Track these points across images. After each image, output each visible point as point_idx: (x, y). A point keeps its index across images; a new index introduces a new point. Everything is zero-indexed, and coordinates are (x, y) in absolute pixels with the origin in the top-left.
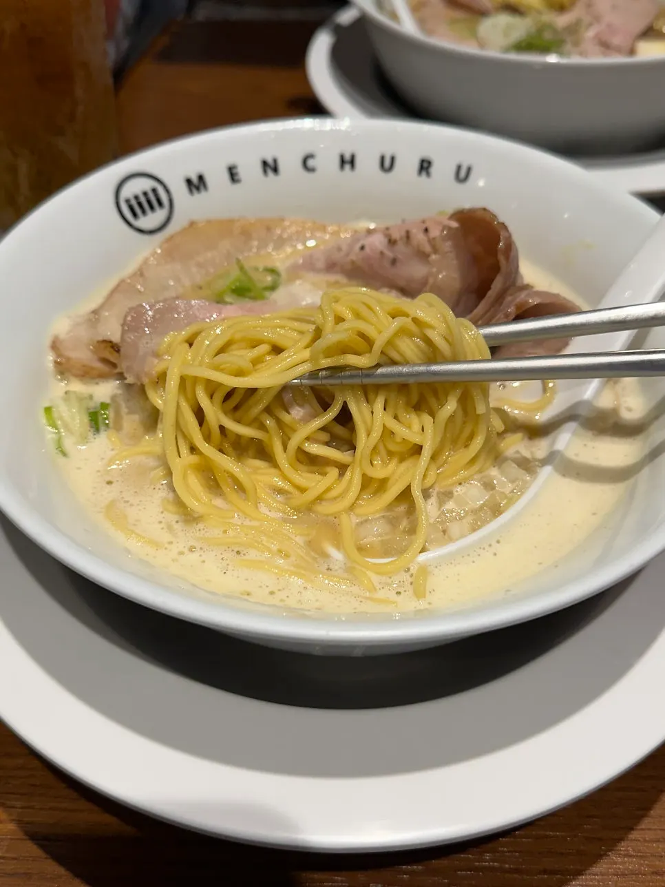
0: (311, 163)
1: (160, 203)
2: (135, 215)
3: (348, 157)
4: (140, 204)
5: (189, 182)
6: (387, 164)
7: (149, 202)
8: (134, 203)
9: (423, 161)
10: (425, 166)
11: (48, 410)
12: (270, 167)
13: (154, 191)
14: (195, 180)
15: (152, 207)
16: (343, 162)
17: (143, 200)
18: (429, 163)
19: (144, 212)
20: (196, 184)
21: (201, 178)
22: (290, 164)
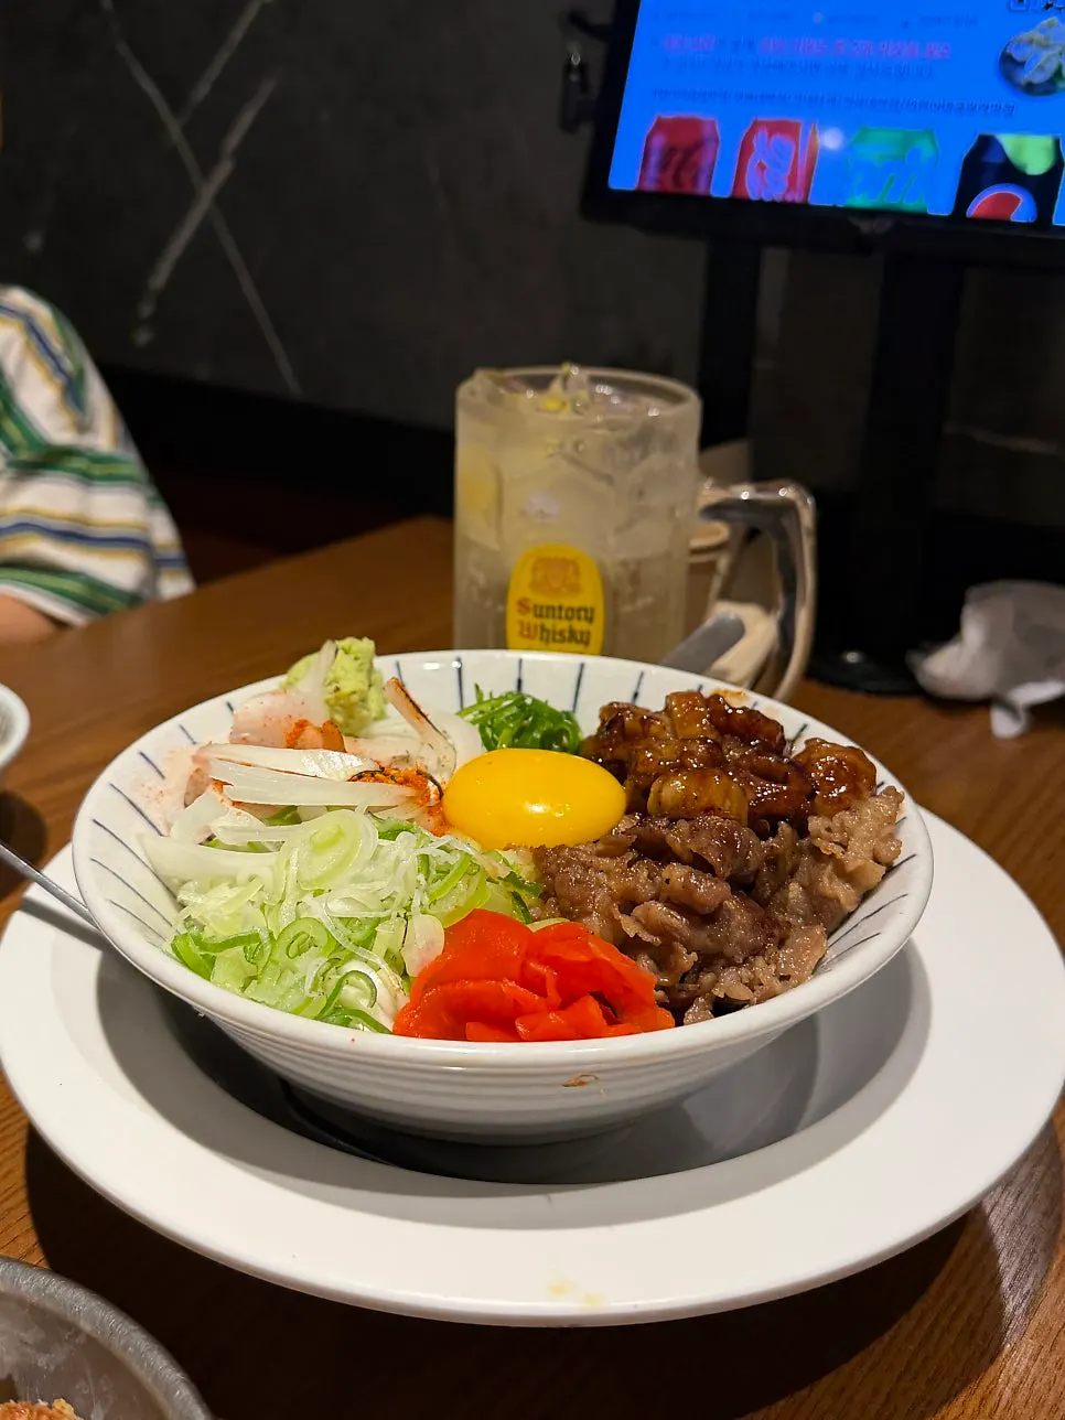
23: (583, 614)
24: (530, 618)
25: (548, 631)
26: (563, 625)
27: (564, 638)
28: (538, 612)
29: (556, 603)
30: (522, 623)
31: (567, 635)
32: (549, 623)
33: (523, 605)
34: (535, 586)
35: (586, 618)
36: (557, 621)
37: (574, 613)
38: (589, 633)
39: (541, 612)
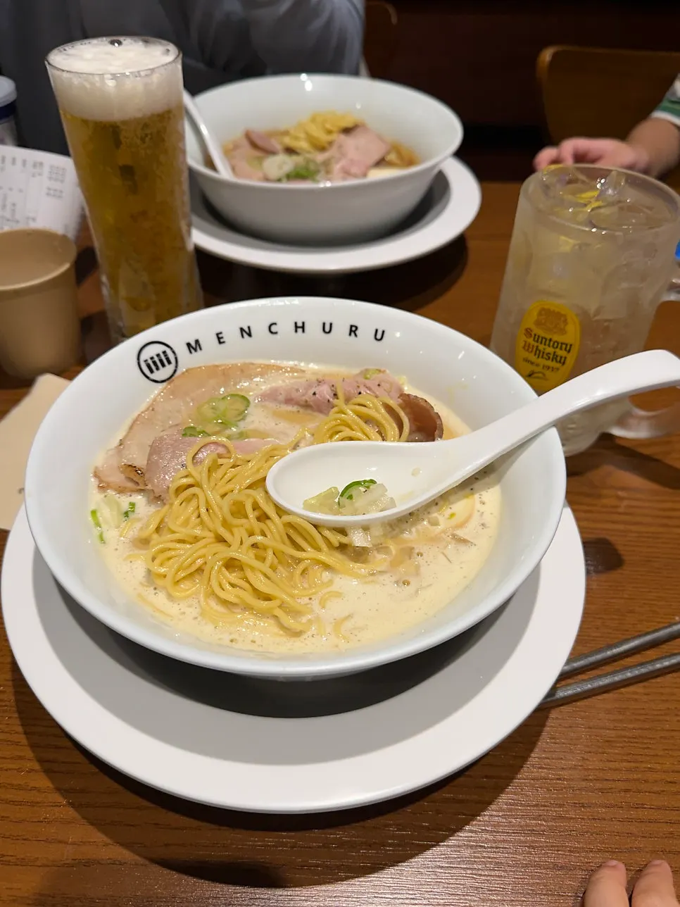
0: (274, 329)
1: (169, 362)
2: (152, 371)
3: (300, 324)
4: (155, 363)
5: (189, 345)
6: (327, 329)
7: (161, 361)
8: (150, 362)
9: (352, 326)
10: (353, 330)
11: (94, 513)
12: (246, 332)
13: (164, 352)
14: (193, 344)
15: (163, 365)
16: (296, 327)
17: (156, 359)
18: (357, 328)
19: (158, 369)
20: (194, 347)
21: (197, 342)
22: (259, 329)
23: (564, 346)
24: (531, 341)
25: (540, 351)
26: (550, 350)
27: (549, 358)
28: (536, 339)
29: (548, 337)
30: (526, 342)
31: (551, 357)
32: (541, 347)
33: (528, 332)
34: (538, 323)
35: (566, 349)
36: (547, 347)
37: (557, 345)
38: (565, 358)
39: (538, 339)
